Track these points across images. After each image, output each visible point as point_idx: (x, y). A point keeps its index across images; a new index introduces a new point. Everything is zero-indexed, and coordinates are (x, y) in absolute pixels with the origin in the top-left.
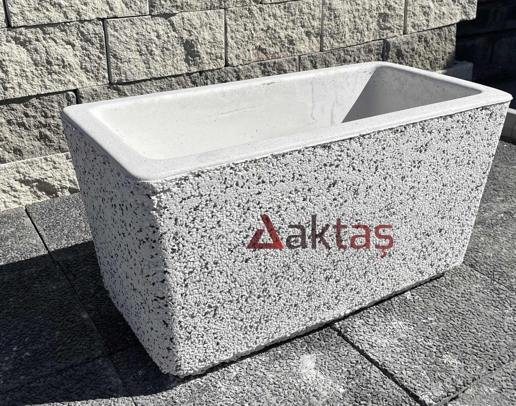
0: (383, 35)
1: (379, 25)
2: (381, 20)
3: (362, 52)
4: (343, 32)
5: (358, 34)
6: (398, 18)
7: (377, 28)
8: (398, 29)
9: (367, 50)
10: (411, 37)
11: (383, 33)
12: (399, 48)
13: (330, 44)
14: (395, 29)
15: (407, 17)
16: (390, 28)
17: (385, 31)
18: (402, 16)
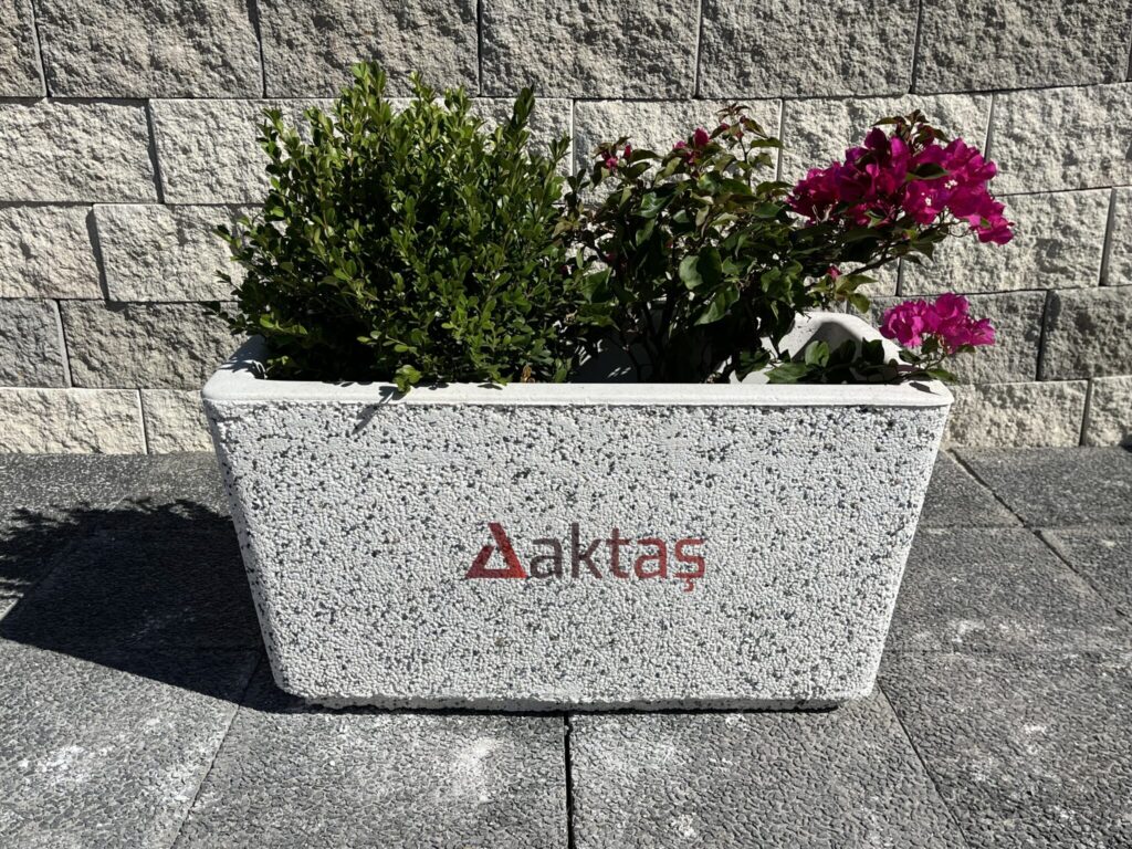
0: (1047, 283)
1: (1039, 260)
2: (1044, 253)
3: (993, 309)
4: (948, 267)
5: (984, 273)
6: (1088, 252)
7: (1034, 266)
8: (1085, 273)
9: (1005, 306)
10: (1118, 292)
11: (1048, 277)
12: (1083, 311)
13: (917, 284)
14: (1077, 273)
15: (1109, 253)
16: (1063, 271)
17: (1052, 275)
18: (1097, 249)
